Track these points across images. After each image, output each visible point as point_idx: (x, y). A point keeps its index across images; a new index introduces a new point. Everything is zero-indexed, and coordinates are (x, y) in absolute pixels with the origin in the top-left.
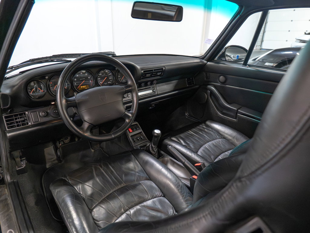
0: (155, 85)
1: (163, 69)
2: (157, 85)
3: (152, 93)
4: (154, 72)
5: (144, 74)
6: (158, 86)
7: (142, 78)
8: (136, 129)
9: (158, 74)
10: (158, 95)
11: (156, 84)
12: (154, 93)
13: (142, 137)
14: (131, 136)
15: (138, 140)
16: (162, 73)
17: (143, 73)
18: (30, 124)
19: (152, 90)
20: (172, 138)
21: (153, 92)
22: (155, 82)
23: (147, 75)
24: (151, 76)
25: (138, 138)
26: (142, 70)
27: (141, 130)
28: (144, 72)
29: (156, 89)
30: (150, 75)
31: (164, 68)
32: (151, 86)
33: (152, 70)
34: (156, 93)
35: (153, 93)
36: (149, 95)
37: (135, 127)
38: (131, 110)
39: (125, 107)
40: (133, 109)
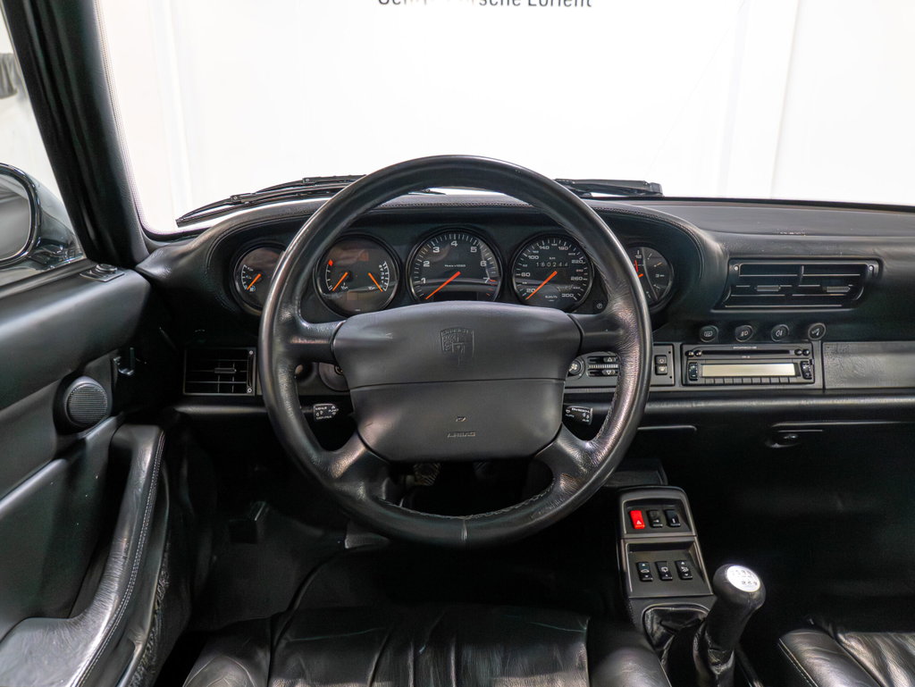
0: (817, 344)
1: (865, 267)
2: (830, 347)
3: (788, 377)
4: (806, 280)
5: (746, 280)
6: (836, 352)
7: (732, 301)
8: (669, 522)
9: (834, 291)
10: (824, 393)
11: (823, 340)
12: (801, 379)
13: (685, 569)
14: (633, 548)
15: (661, 575)
16: (854, 291)
17: (736, 275)
18: (249, 390)
19: (792, 366)
20: (841, 637)
21: (797, 375)
22: (816, 328)
23: (761, 288)
24: (787, 299)
25: (664, 569)
26: (733, 260)
27: (691, 535)
28: (744, 269)
29: (817, 362)
30: (777, 288)
31: (873, 267)
32: (792, 348)
33: (796, 269)
34: (818, 384)
35: (792, 380)
36: (771, 384)
37: (665, 512)
38: (598, 436)
39: (587, 414)
40: (607, 433)
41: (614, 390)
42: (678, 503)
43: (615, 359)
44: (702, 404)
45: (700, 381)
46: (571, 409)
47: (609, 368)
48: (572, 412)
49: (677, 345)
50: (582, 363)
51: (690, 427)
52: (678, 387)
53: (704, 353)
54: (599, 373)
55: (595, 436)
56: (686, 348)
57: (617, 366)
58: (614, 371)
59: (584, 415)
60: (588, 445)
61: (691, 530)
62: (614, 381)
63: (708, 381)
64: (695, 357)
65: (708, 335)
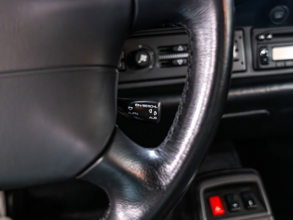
8: (246, 204)
37: (242, 195)
38: (166, 140)
39: (154, 109)
40: (178, 137)
41: (184, 80)
42: (253, 185)
43: (186, 48)
44: (276, 88)
45: (271, 65)
46: (133, 106)
47: (180, 58)
48: (135, 109)
49: (248, 29)
50: (151, 54)
51: (263, 111)
52: (250, 73)
53: (275, 35)
54: (170, 64)
55: (163, 140)
56: (256, 31)
57: (186, 55)
58: (185, 61)
59: (151, 111)
60: (152, 154)
61: (266, 210)
62: (184, 71)
63: (279, 65)
64: (265, 41)
65: (279, 16)
